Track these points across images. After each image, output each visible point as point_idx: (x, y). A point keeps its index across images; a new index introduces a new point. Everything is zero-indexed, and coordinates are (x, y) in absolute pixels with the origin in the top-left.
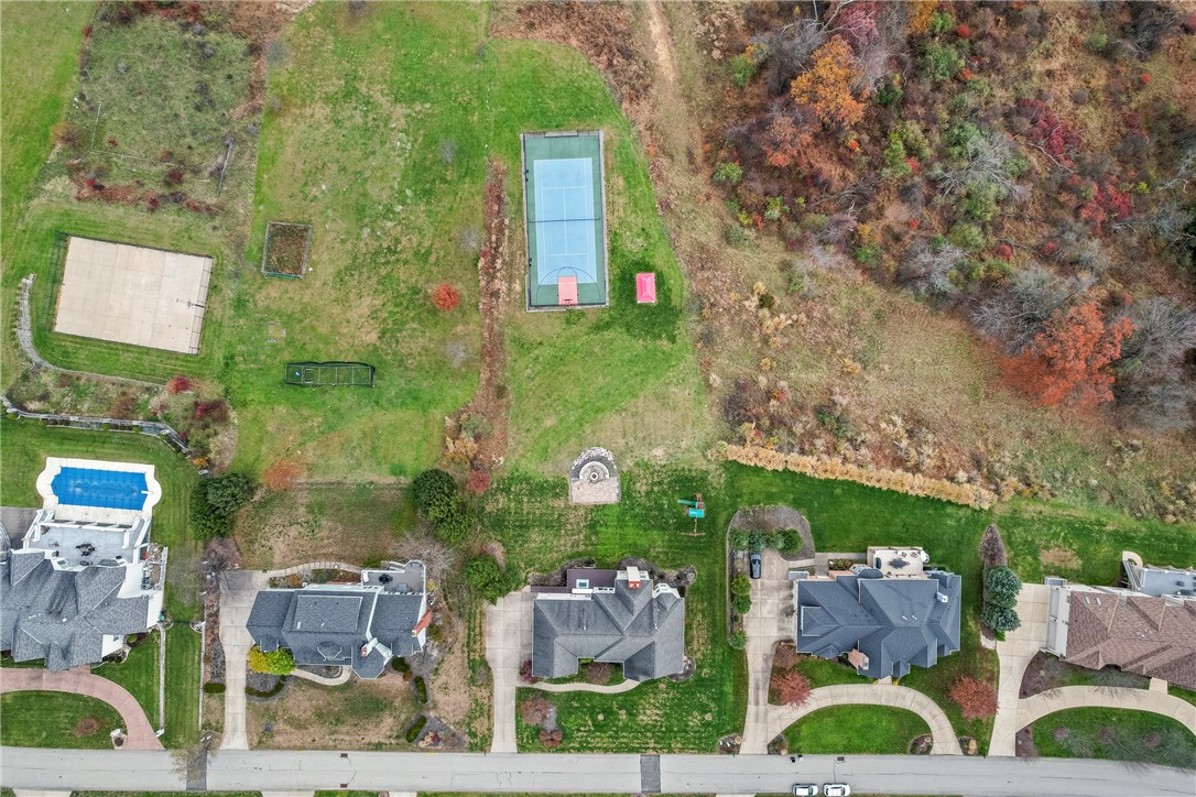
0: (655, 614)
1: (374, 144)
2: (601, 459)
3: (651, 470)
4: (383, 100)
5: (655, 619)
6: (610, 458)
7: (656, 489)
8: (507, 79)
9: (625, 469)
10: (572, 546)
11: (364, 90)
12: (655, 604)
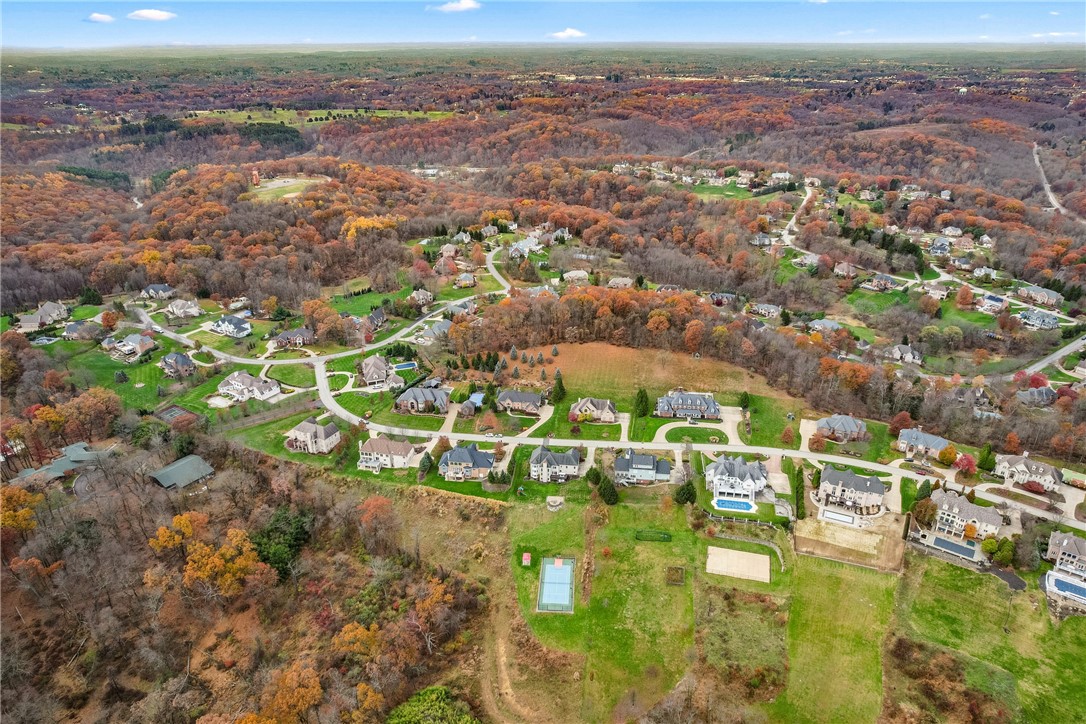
1: (640, 614)
2: (552, 507)
3: (534, 503)
4: (637, 631)
6: (549, 507)
7: (534, 499)
8: (578, 636)
11: (646, 636)
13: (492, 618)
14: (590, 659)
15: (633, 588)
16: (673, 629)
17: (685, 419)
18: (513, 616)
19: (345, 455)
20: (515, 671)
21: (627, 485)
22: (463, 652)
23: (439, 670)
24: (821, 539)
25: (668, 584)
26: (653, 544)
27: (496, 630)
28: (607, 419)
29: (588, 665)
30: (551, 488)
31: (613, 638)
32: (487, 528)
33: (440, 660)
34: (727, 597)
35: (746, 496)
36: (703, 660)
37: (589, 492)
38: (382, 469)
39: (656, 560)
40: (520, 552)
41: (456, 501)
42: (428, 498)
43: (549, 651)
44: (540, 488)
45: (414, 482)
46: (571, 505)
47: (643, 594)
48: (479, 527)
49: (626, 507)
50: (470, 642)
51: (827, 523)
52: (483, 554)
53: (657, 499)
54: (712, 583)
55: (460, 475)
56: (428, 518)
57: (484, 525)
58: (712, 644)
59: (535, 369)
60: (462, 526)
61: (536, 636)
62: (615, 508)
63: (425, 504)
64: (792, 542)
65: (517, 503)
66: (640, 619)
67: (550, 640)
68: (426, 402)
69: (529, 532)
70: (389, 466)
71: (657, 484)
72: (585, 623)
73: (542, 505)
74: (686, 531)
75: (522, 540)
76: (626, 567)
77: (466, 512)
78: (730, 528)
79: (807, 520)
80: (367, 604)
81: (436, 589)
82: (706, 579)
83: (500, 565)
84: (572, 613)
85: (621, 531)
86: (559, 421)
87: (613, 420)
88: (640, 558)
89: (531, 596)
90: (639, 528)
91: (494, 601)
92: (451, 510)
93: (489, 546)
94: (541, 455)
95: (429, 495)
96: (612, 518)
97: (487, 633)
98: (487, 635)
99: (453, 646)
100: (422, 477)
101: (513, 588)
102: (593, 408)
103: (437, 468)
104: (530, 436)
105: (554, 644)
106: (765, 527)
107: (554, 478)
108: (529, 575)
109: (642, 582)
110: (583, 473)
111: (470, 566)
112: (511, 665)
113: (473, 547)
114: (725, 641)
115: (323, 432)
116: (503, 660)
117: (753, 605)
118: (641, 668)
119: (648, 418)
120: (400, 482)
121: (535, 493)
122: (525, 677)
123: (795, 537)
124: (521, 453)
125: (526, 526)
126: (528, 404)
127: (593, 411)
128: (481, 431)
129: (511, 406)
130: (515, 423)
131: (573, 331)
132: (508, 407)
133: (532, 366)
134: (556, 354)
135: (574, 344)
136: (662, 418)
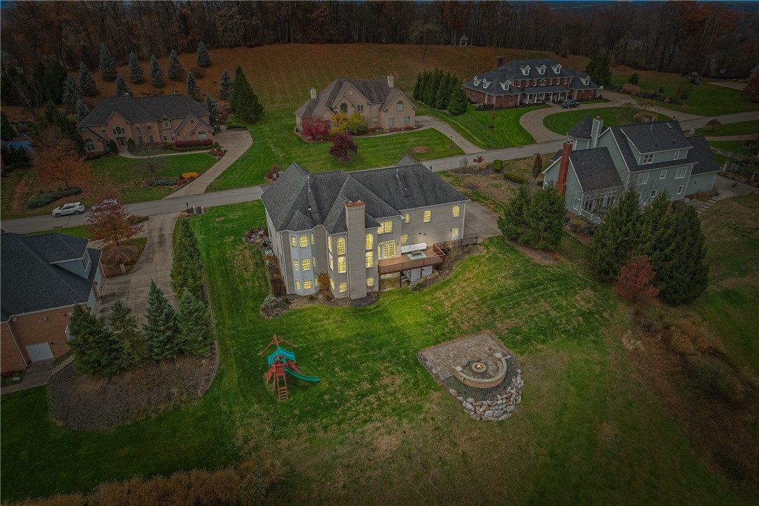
0: (313, 203)
2: (485, 394)
3: (387, 409)
5: (311, 197)
6: (468, 404)
7: (366, 386)
9: (435, 395)
10: (453, 291)
12: (316, 216)
17: (544, 104)
28: (400, 123)
59: (168, 91)
87: (412, 123)
102: (359, 99)
126: (177, 123)
127: (360, 108)
128: (35, 206)
129: (128, 134)
130: (152, 168)
131: (232, 17)
132: (122, 140)
133: (160, 85)
134: (207, 64)
135: (236, 48)
136: (501, 108)
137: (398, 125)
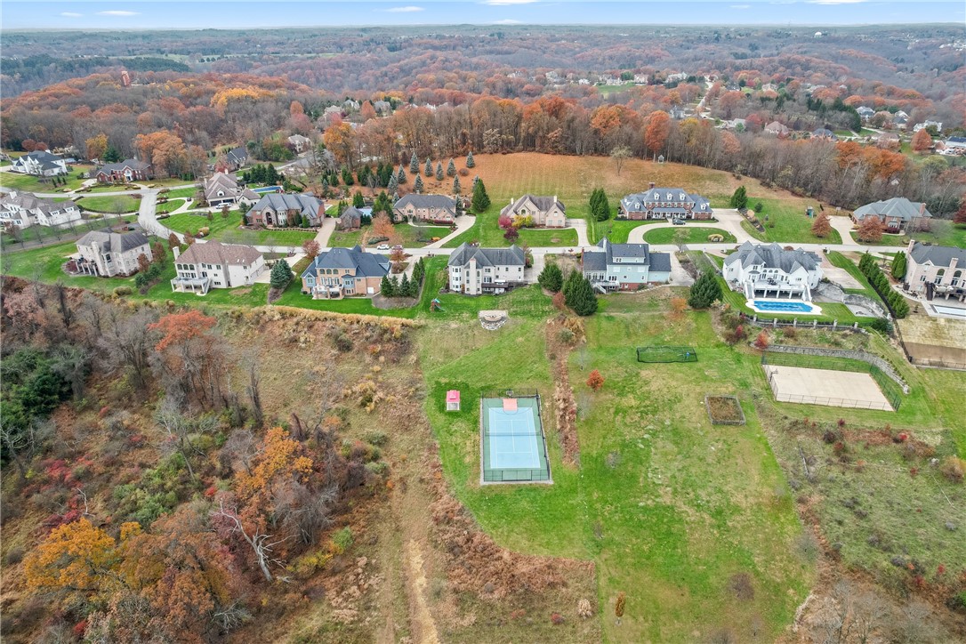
1: (681, 477)
3: (459, 319)
4: (685, 508)
8: (570, 525)
9: (475, 320)
11: (705, 516)
13: (394, 502)
14: (603, 568)
15: (654, 434)
16: (751, 500)
17: (665, 220)
18: (436, 495)
19: (154, 274)
20: (448, 607)
21: (604, 291)
22: (334, 573)
23: (281, 613)
24: (945, 343)
25: (716, 423)
26: (669, 366)
27: (403, 524)
28: (555, 224)
29: (603, 582)
30: (484, 301)
31: (640, 525)
32: (382, 358)
33: (286, 591)
34: (829, 439)
35: (796, 295)
36: (834, 555)
37: (547, 302)
38: (210, 290)
39: (683, 389)
40: (440, 392)
41: (328, 324)
42: (282, 322)
43: (516, 559)
44: (466, 301)
45: (262, 303)
46: (520, 319)
47: (676, 443)
48: (368, 359)
49: (610, 318)
50: (350, 551)
51: (949, 321)
52: (375, 398)
53: (657, 305)
54: (793, 417)
55: (336, 289)
56: (282, 352)
57: (376, 356)
58: (840, 523)
59: (444, 183)
60: (337, 359)
61: (485, 530)
62: (593, 320)
63: (277, 331)
64: (901, 350)
65: (430, 322)
66: (684, 487)
67: (514, 537)
68: (288, 211)
69: (454, 363)
70: (224, 285)
71: (651, 287)
72: (579, 498)
73: (473, 322)
74: (717, 346)
75: (442, 374)
76: (634, 403)
77: (345, 337)
78: (790, 335)
79: (912, 317)
80: (153, 492)
81: (276, 447)
82: (782, 411)
83: (406, 414)
84: (551, 482)
85: (608, 353)
86: (484, 228)
87: (563, 224)
88: (654, 386)
89: (467, 460)
90: (641, 345)
91: (396, 474)
92: (321, 337)
93: (384, 386)
94: (465, 252)
95: (283, 318)
96: (591, 334)
97: (384, 530)
98: (386, 537)
99: (314, 560)
100: (275, 295)
101: (431, 448)
102: (534, 208)
103: (300, 284)
104: (443, 246)
105: (524, 543)
106: (847, 332)
107: (488, 288)
108: (460, 426)
109: (668, 423)
110: (534, 279)
111: (352, 419)
112: (438, 594)
113: (357, 388)
114: (861, 516)
115: (120, 242)
116: (420, 582)
117: (882, 449)
118: (713, 580)
119: (611, 221)
120: (239, 304)
121: (459, 309)
122: (471, 618)
123: (902, 344)
124: (433, 263)
125: (448, 354)
126: (438, 210)
127: (534, 213)
128: (371, 243)
129: (414, 214)
130: (420, 233)
131: (493, 136)
132: (410, 216)
133: (441, 178)
134: (472, 166)
135: (495, 155)
136: (632, 219)
137: (553, 225)
